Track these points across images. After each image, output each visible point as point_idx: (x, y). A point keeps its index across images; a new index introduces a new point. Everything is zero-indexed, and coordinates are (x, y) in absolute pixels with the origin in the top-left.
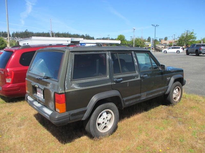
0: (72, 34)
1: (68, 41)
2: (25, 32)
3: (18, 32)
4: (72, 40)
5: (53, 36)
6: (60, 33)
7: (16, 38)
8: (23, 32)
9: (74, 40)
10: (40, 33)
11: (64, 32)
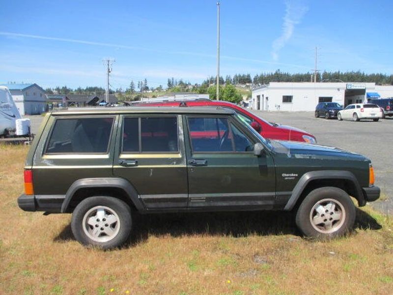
0: (369, 75)
1: (339, 90)
2: (276, 73)
3: (264, 75)
4: (349, 88)
5: (318, 80)
6: (342, 73)
7: (260, 84)
8: (272, 75)
9: (352, 88)
10: (302, 75)
11: (350, 71)
